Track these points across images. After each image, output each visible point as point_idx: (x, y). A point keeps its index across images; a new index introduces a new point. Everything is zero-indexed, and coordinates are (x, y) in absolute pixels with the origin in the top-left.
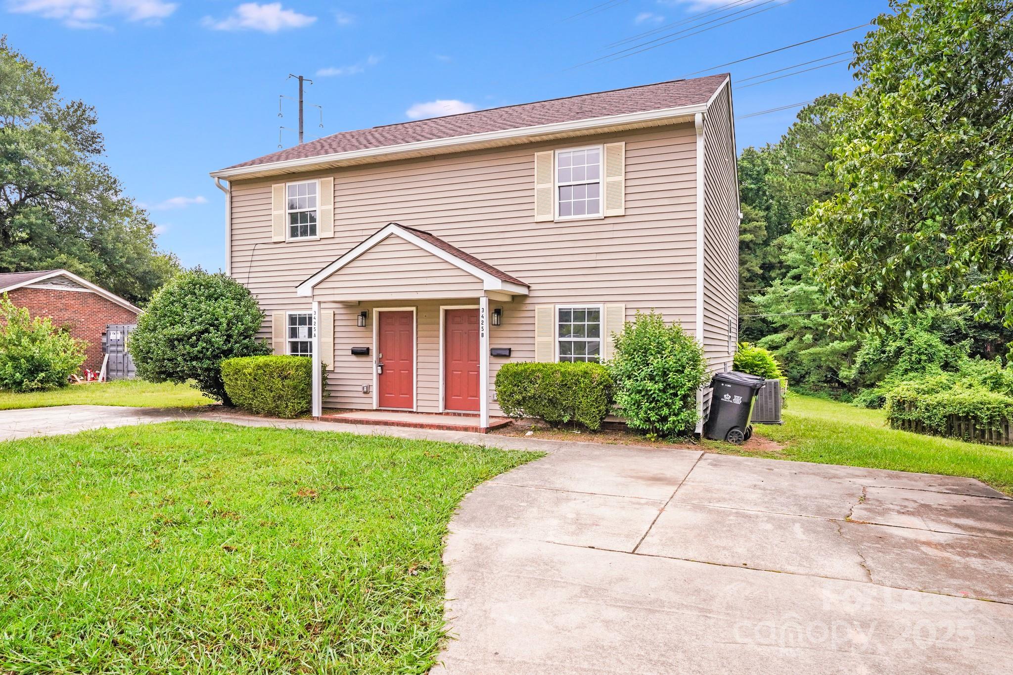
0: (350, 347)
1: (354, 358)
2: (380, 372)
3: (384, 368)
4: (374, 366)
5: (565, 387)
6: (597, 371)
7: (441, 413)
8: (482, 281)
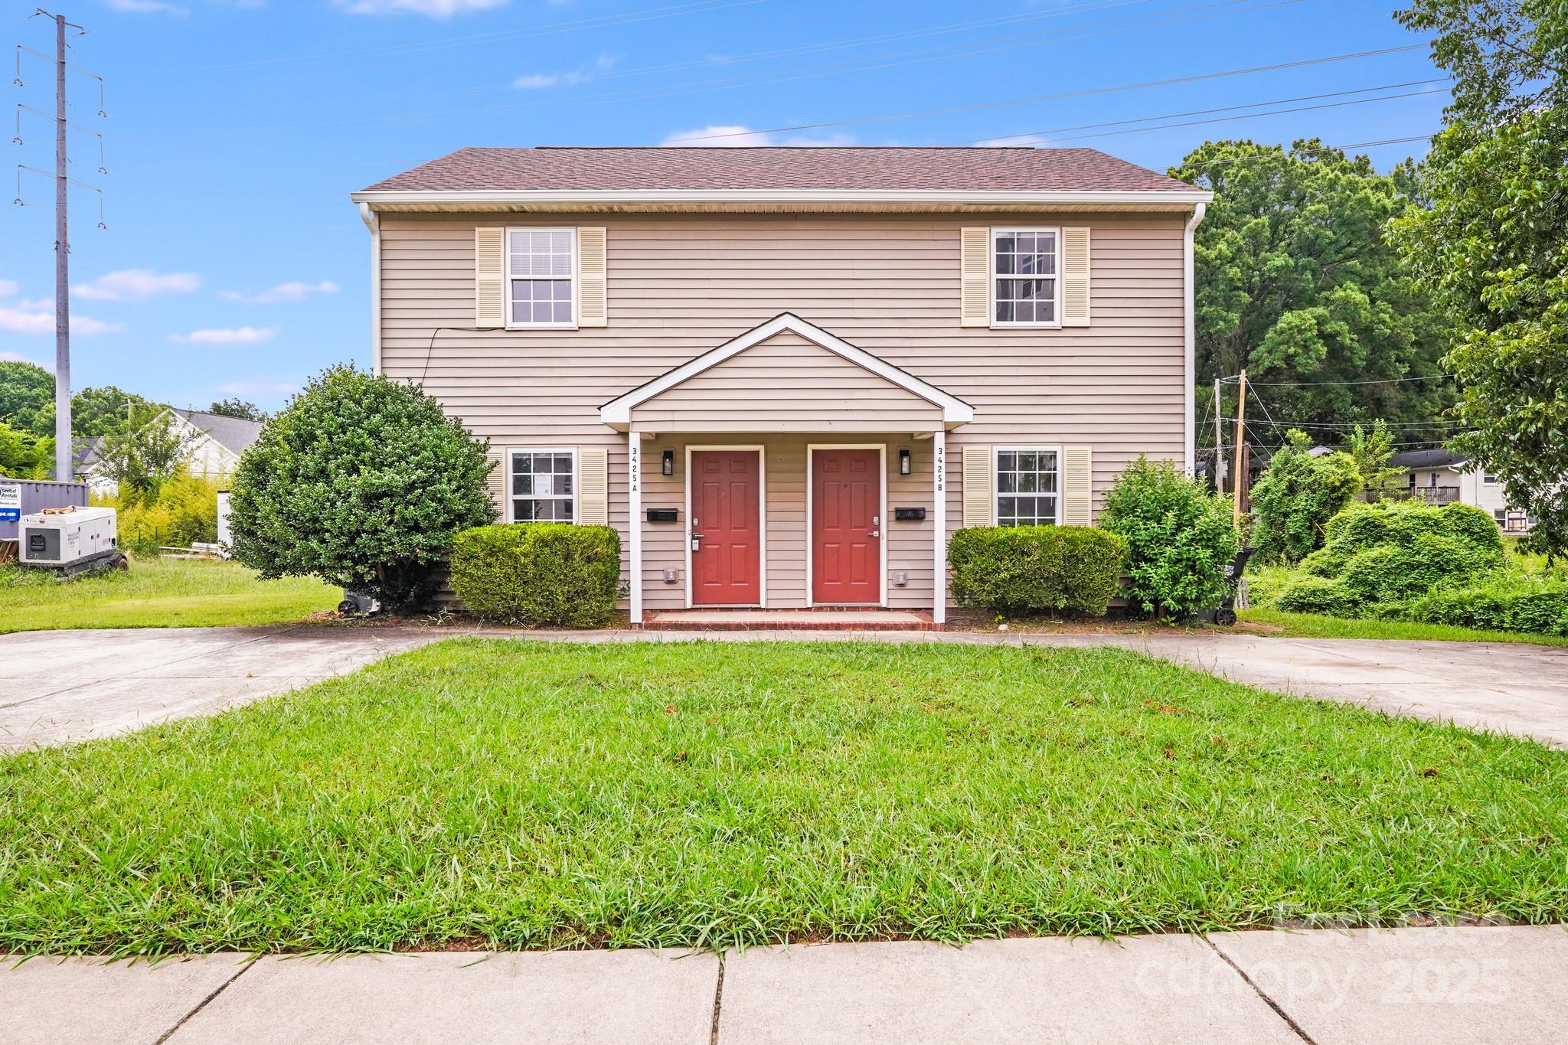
0: (645, 508)
1: (651, 527)
2: (696, 547)
3: (703, 540)
4: (688, 538)
5: (1073, 560)
6: (1114, 536)
7: (808, 609)
8: (941, 408)
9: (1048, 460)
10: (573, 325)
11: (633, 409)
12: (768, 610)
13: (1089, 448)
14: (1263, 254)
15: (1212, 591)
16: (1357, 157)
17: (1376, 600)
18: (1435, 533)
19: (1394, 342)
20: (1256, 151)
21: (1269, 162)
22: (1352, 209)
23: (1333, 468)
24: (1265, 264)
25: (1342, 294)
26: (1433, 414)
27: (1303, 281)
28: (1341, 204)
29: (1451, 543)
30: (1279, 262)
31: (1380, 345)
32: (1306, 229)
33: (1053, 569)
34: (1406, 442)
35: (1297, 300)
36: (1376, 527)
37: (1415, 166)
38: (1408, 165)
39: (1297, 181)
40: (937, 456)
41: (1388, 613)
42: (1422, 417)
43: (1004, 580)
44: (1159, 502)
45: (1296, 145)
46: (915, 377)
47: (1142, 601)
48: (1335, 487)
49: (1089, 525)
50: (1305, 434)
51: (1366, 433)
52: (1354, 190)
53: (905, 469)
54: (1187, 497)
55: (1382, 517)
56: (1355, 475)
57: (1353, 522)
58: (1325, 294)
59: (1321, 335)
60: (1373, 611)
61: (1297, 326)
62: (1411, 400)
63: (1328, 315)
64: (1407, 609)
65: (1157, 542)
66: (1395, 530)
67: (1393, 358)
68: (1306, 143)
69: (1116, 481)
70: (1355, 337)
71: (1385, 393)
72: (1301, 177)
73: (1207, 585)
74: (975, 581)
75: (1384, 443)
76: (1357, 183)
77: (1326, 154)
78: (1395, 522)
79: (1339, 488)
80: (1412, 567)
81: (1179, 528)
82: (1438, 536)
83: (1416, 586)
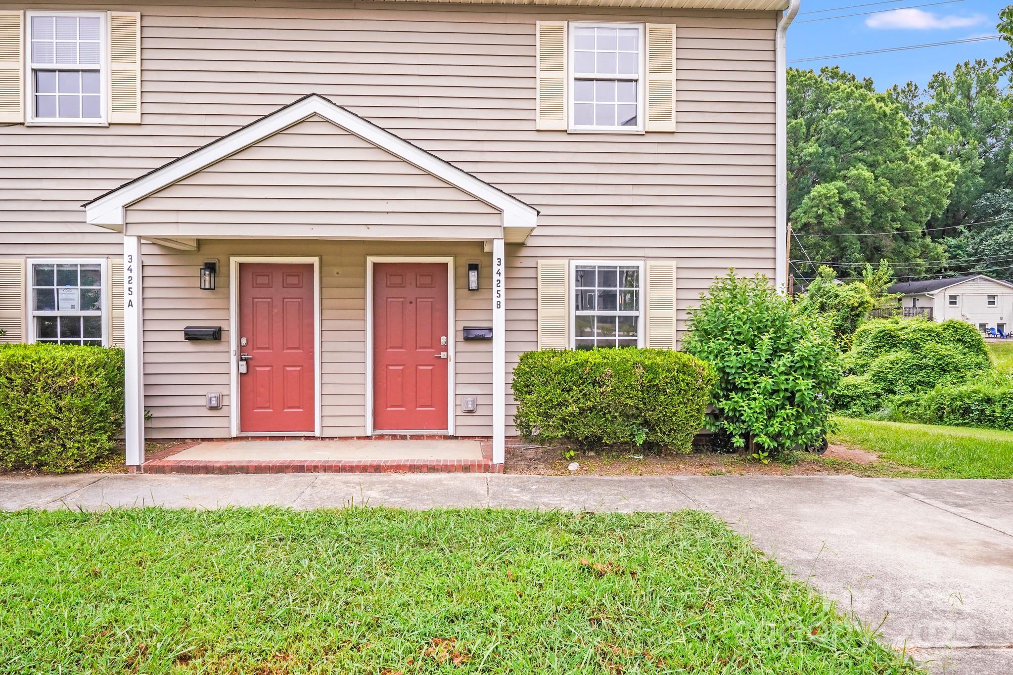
0: (182, 326)
1: (189, 346)
2: (243, 370)
3: (251, 362)
4: (233, 359)
5: (652, 391)
6: (700, 362)
7: (368, 438)
8: (500, 211)
9: (631, 276)
10: (103, 121)
11: (127, 208)
12: (323, 439)
13: (674, 264)
14: (801, 144)
15: (811, 426)
16: (865, 79)
17: (894, 393)
18: (938, 343)
19: (890, 206)
20: (796, 73)
21: (805, 81)
22: (863, 113)
23: (852, 293)
24: (802, 151)
25: (856, 172)
26: (915, 257)
27: (827, 163)
28: (856, 109)
29: (951, 351)
30: (812, 150)
31: (880, 209)
32: (831, 127)
33: (629, 401)
34: (900, 277)
35: (826, 177)
36: (892, 337)
37: (899, 90)
38: (895, 90)
39: (824, 94)
40: (495, 268)
41: (904, 403)
42: (907, 259)
43: (572, 414)
44: (752, 323)
45: (823, 71)
46: (467, 173)
47: (732, 435)
48: (854, 307)
49: (674, 348)
50: (832, 269)
51: (874, 269)
52: (864, 100)
53: (474, 285)
54: (784, 318)
55: (896, 329)
56: (868, 298)
57: (874, 333)
58: (843, 172)
59: (841, 201)
60: (892, 401)
61: (824, 194)
62: (900, 247)
63: (845, 186)
64: (918, 400)
65: (749, 370)
66: (907, 340)
67: (890, 217)
68: (830, 69)
69: (702, 299)
70: (864, 202)
71: (883, 242)
72: (827, 91)
73: (806, 420)
74: (539, 414)
75: (886, 276)
76: (866, 95)
77: (843, 77)
78: (906, 333)
79: (857, 308)
80: (920, 368)
81: (776, 352)
82: (940, 345)
83: (923, 382)
